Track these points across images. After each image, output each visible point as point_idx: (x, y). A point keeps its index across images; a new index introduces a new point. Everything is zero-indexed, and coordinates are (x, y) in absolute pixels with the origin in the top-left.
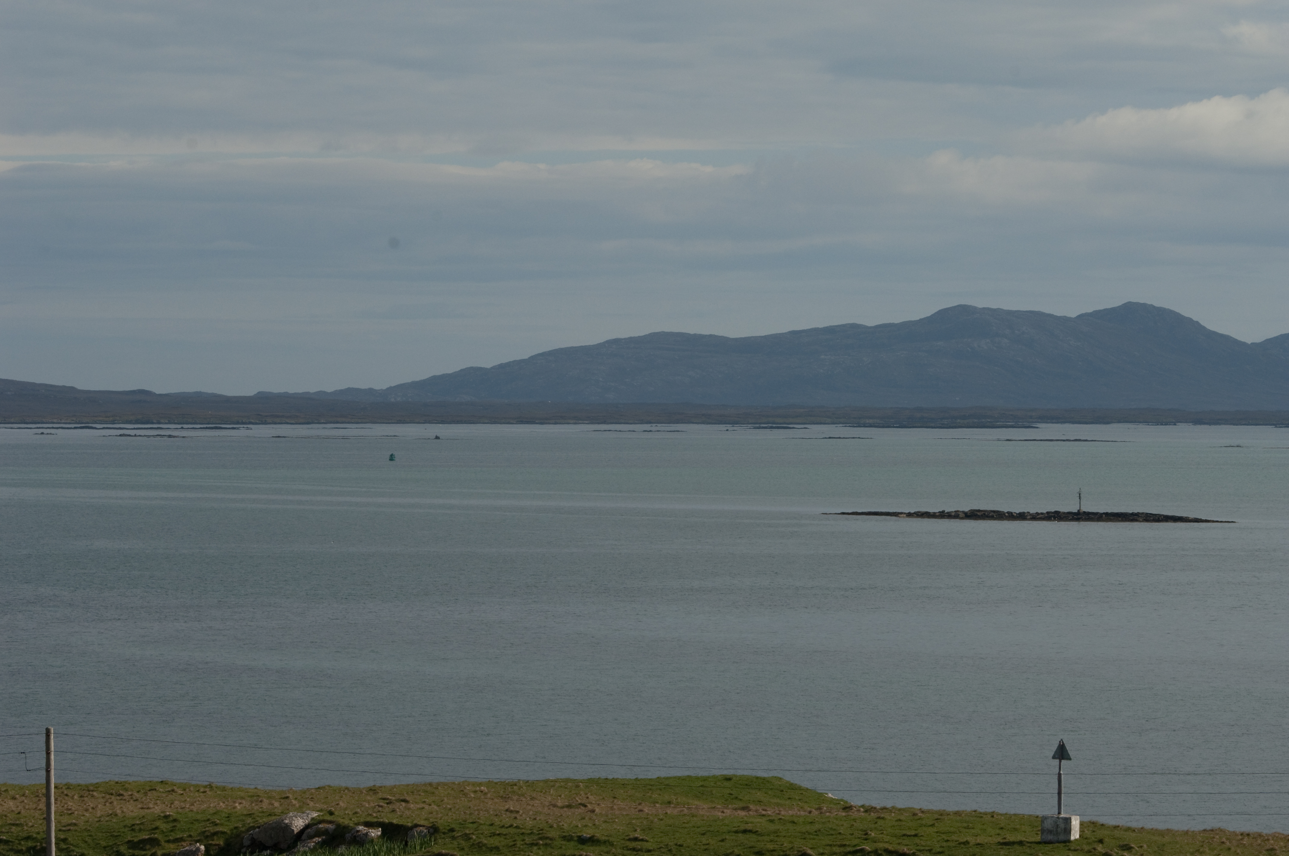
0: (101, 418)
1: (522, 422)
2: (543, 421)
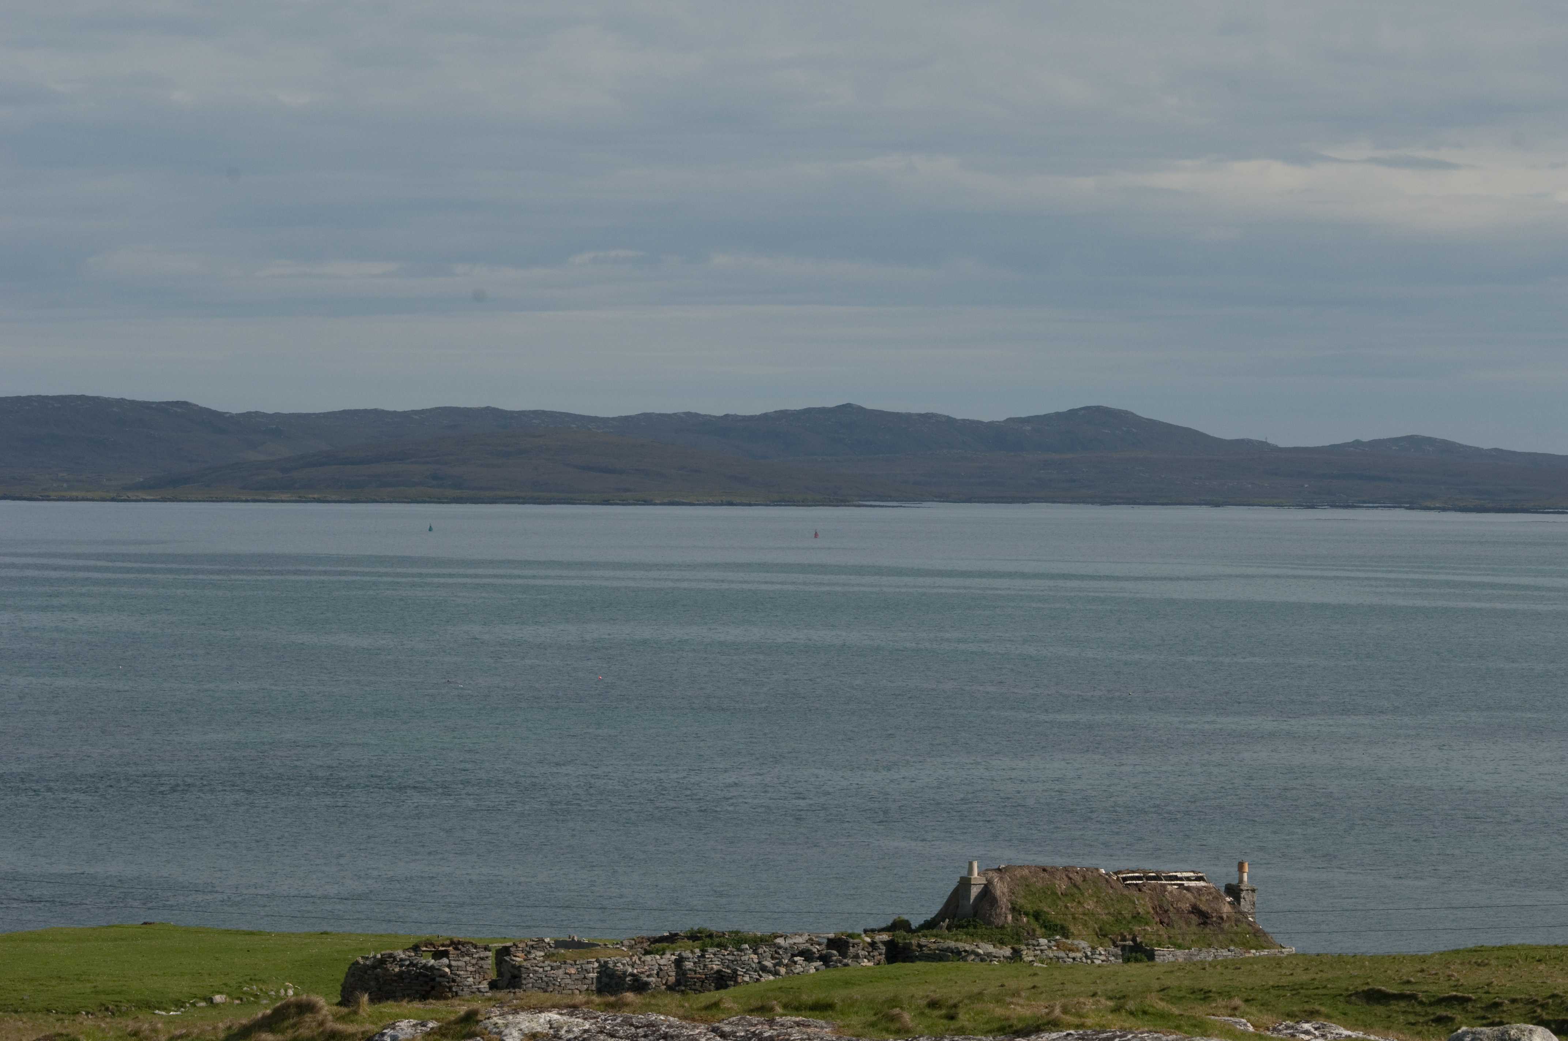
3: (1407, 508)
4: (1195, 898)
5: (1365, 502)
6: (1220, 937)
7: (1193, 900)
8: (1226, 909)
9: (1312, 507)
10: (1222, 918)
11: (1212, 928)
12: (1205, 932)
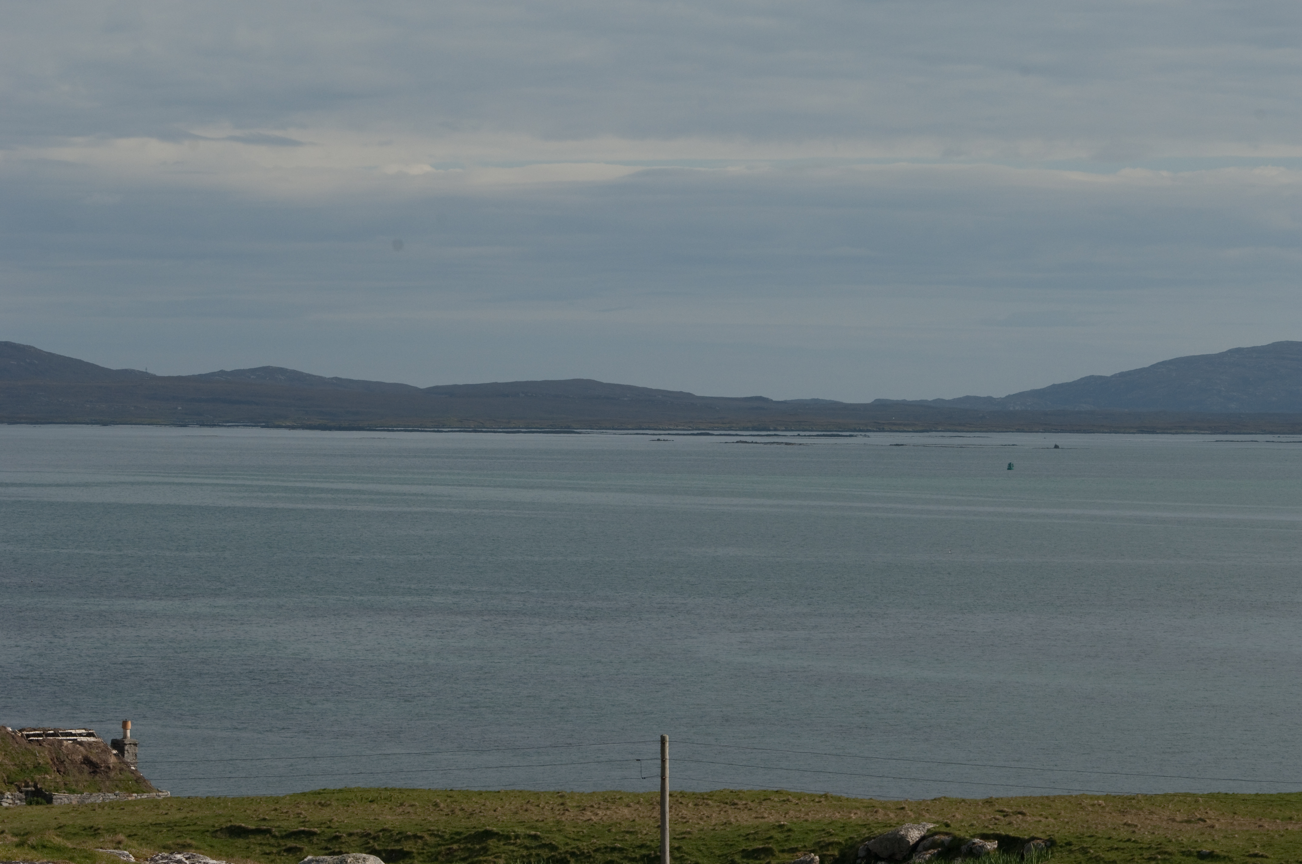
0: (716, 425)
1: (1142, 432)
2: (1164, 431)
3: (263, 427)
4: (87, 750)
5: (228, 422)
6: (107, 783)
7: (84, 752)
8: (112, 760)
9: (185, 426)
10: (109, 768)
11: (100, 775)
12: (95, 779)
